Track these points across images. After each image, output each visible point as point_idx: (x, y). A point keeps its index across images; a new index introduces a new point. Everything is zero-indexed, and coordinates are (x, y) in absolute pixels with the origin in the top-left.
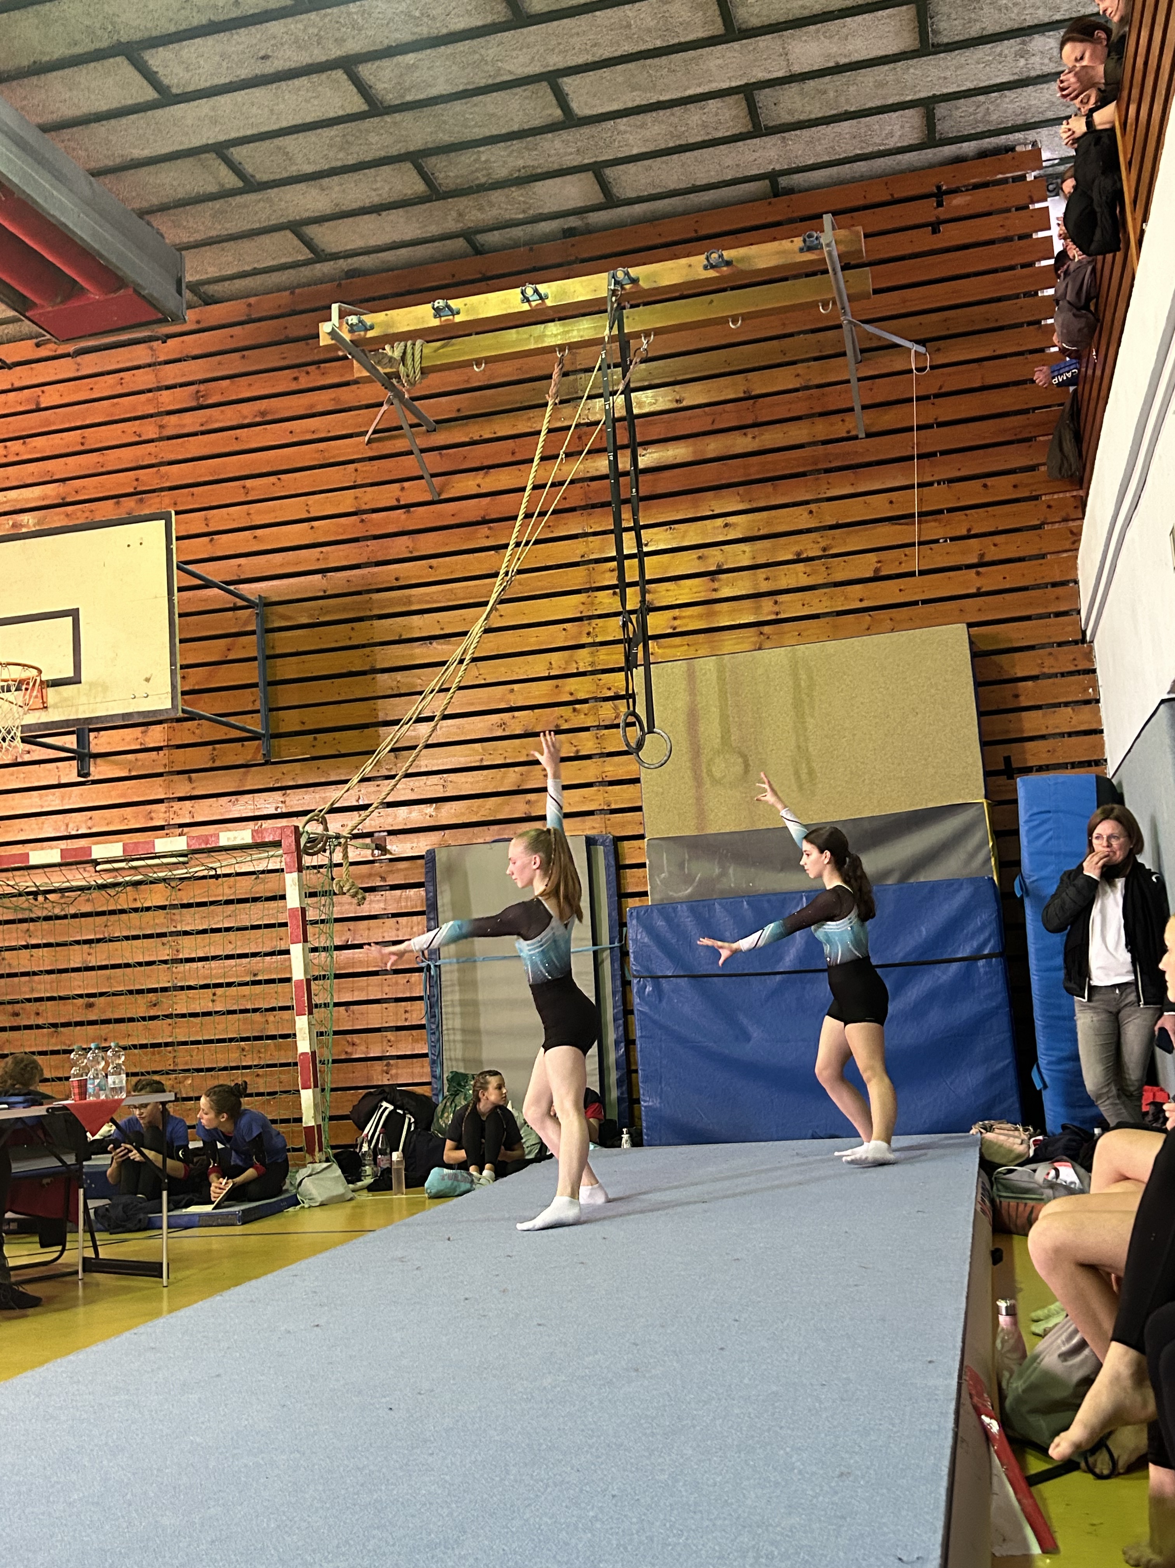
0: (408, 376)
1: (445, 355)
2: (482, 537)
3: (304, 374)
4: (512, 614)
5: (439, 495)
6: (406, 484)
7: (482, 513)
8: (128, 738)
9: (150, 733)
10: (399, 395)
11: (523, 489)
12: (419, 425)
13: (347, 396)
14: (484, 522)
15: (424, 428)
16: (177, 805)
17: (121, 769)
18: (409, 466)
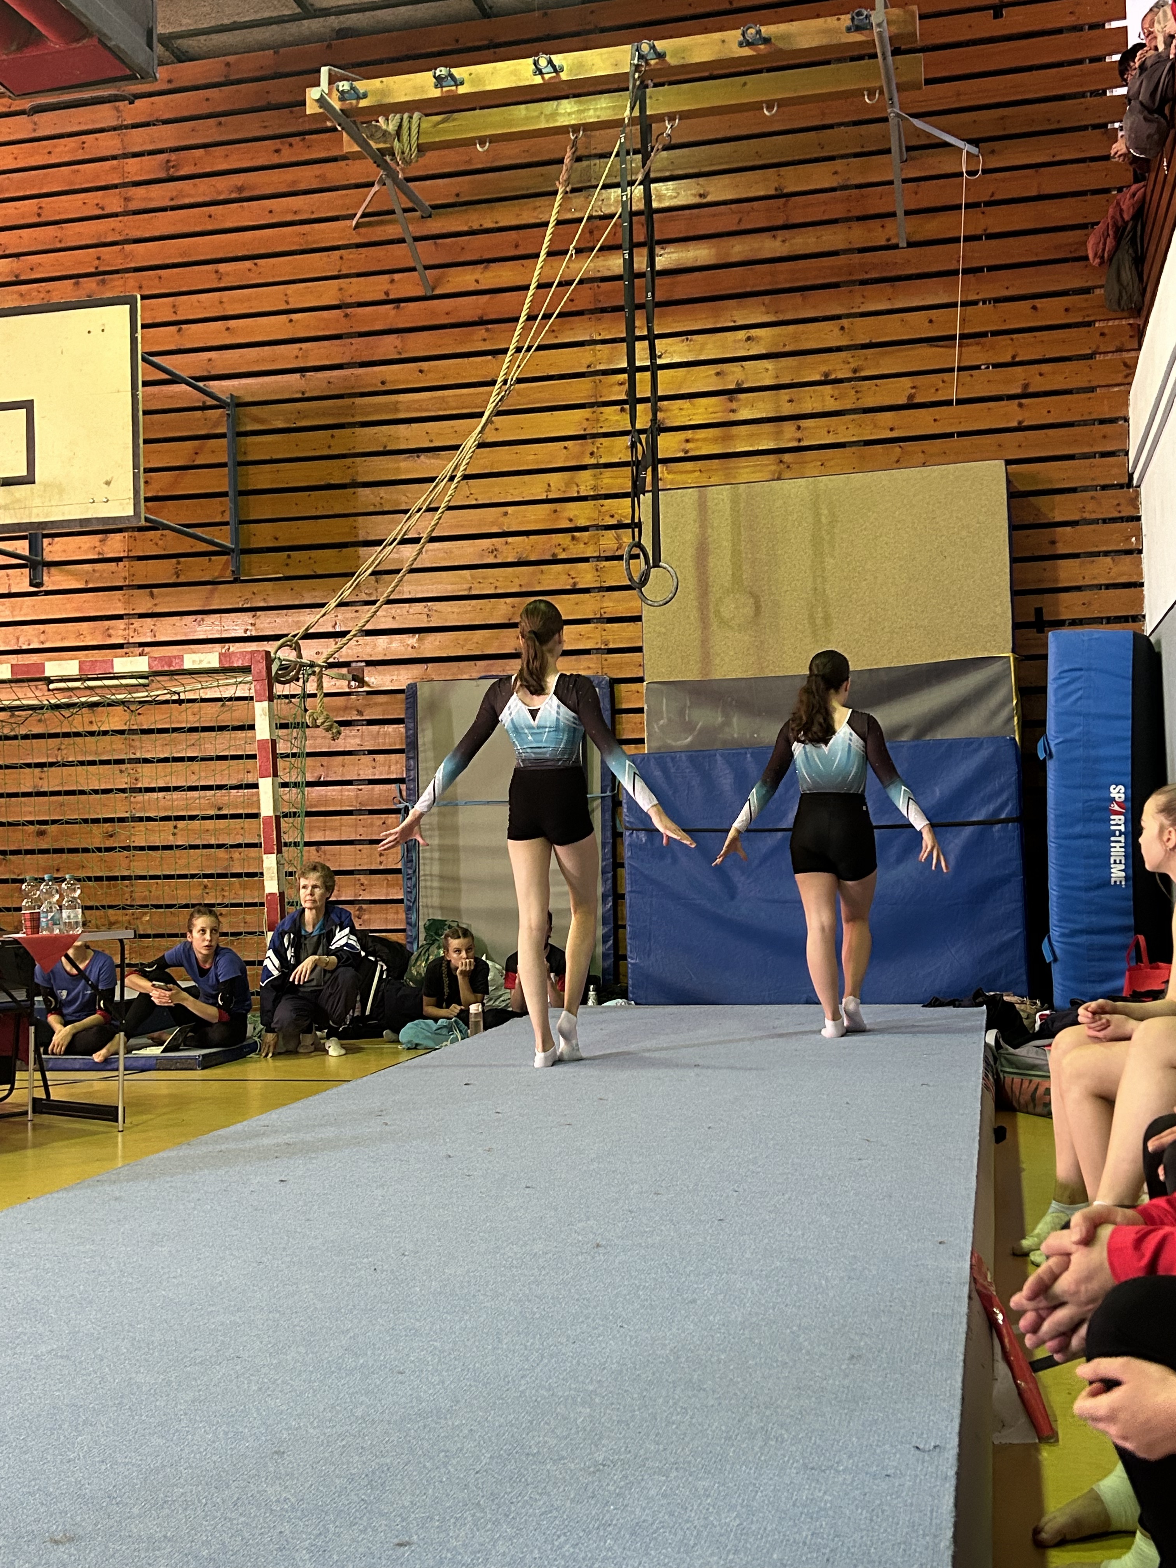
0: (403, 153)
1: (445, 131)
2: (478, 339)
3: (287, 146)
4: (509, 428)
5: (433, 290)
6: (396, 276)
7: (479, 312)
8: (85, 547)
9: (109, 543)
10: (392, 174)
11: (527, 288)
12: (413, 210)
13: (333, 173)
14: (482, 322)
15: (418, 214)
16: (137, 623)
17: (77, 580)
18: (399, 255)
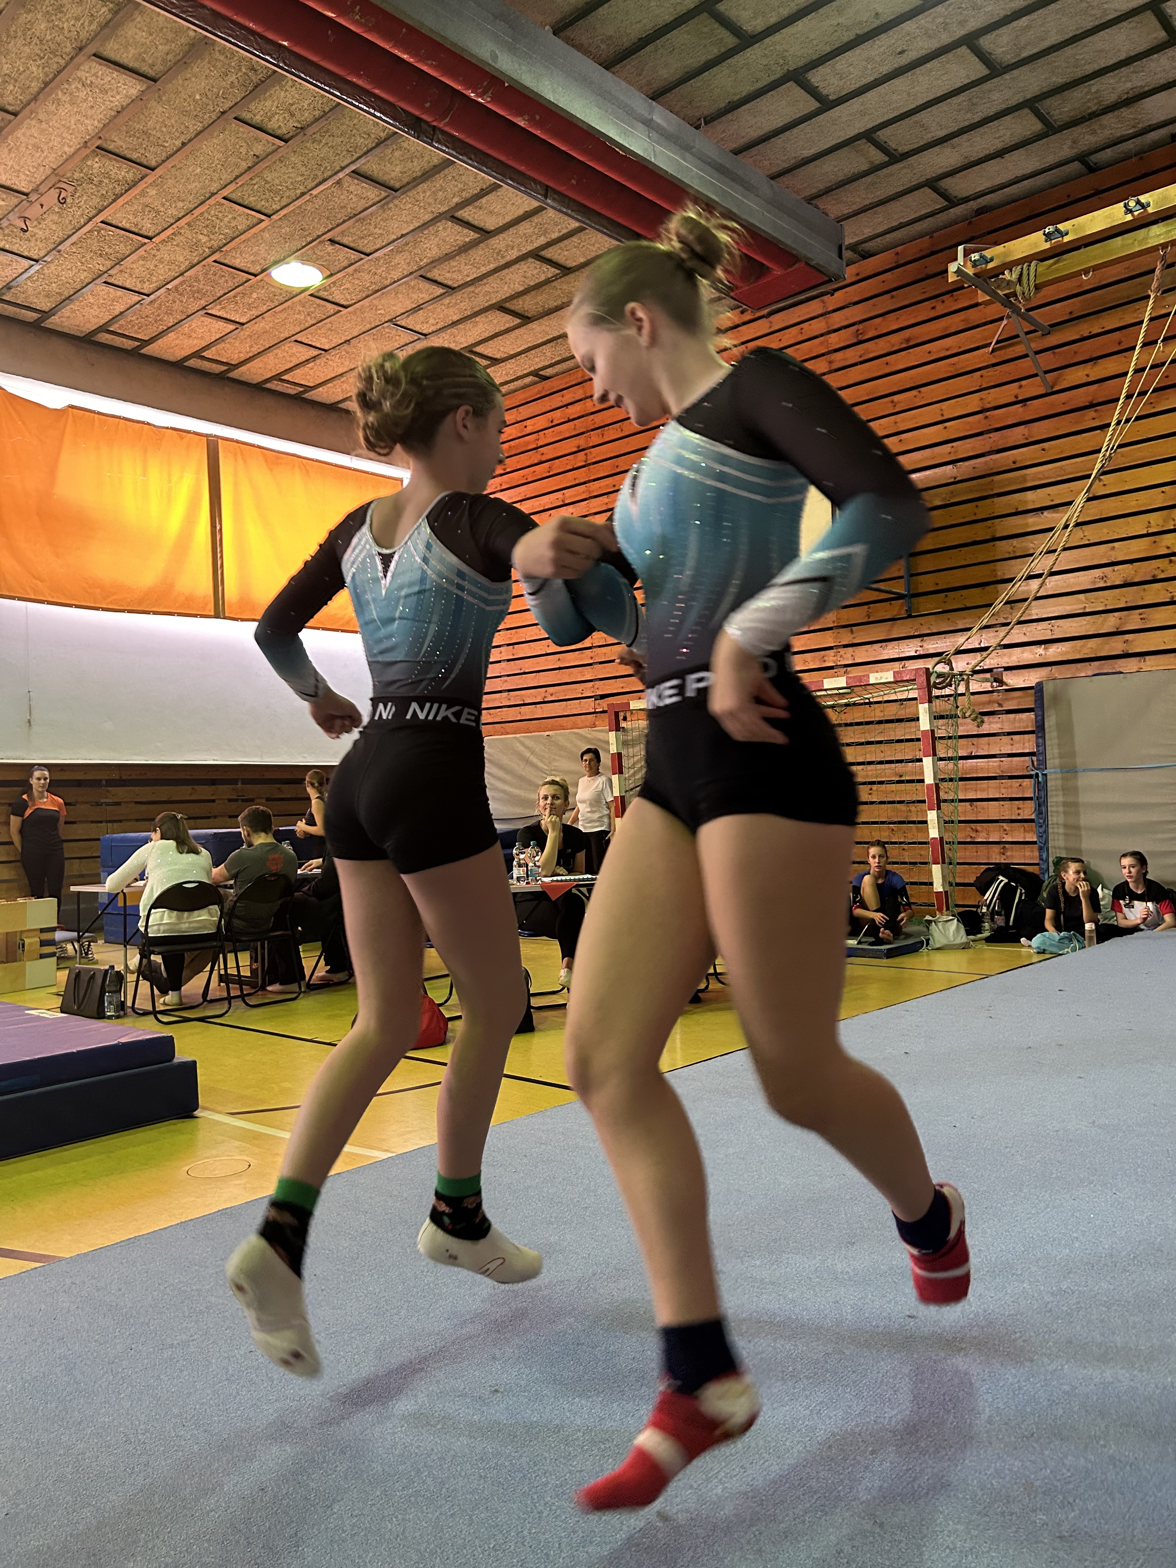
0: (1024, 294)
1: (1057, 270)
2: (1089, 419)
3: (940, 303)
4: (1113, 483)
5: (1052, 388)
6: (1024, 383)
7: (1090, 398)
10: (1016, 310)
11: (1126, 374)
12: (1035, 331)
13: (974, 316)
14: (1091, 406)
15: (1040, 333)
16: (842, 651)
18: (1026, 367)
